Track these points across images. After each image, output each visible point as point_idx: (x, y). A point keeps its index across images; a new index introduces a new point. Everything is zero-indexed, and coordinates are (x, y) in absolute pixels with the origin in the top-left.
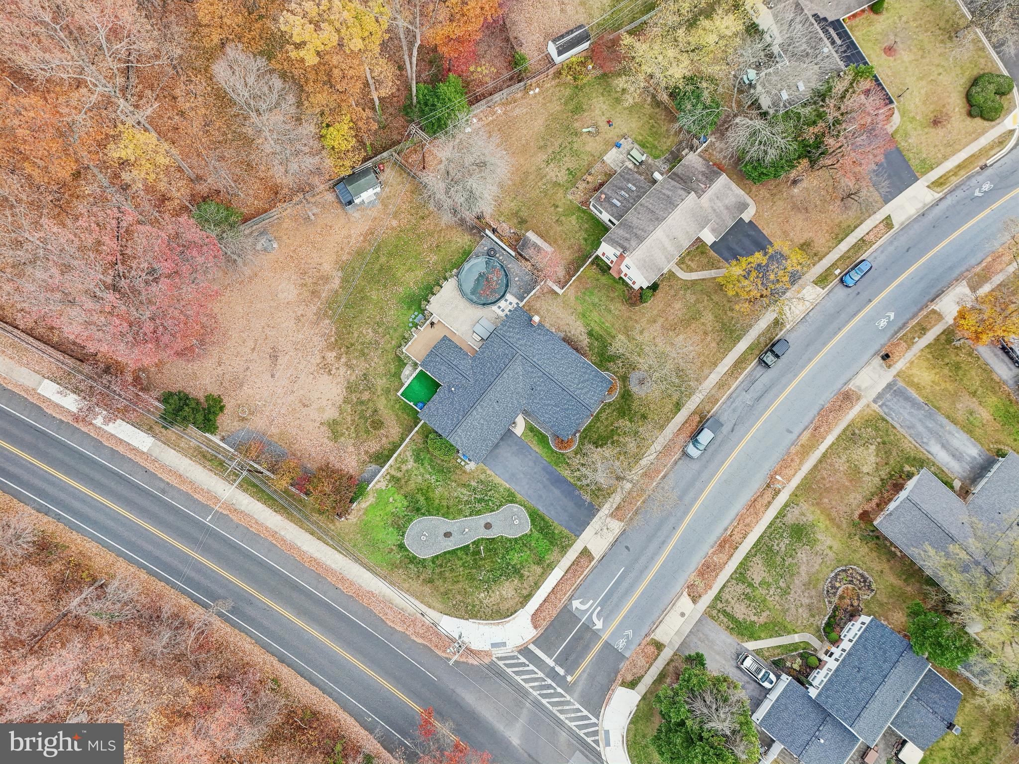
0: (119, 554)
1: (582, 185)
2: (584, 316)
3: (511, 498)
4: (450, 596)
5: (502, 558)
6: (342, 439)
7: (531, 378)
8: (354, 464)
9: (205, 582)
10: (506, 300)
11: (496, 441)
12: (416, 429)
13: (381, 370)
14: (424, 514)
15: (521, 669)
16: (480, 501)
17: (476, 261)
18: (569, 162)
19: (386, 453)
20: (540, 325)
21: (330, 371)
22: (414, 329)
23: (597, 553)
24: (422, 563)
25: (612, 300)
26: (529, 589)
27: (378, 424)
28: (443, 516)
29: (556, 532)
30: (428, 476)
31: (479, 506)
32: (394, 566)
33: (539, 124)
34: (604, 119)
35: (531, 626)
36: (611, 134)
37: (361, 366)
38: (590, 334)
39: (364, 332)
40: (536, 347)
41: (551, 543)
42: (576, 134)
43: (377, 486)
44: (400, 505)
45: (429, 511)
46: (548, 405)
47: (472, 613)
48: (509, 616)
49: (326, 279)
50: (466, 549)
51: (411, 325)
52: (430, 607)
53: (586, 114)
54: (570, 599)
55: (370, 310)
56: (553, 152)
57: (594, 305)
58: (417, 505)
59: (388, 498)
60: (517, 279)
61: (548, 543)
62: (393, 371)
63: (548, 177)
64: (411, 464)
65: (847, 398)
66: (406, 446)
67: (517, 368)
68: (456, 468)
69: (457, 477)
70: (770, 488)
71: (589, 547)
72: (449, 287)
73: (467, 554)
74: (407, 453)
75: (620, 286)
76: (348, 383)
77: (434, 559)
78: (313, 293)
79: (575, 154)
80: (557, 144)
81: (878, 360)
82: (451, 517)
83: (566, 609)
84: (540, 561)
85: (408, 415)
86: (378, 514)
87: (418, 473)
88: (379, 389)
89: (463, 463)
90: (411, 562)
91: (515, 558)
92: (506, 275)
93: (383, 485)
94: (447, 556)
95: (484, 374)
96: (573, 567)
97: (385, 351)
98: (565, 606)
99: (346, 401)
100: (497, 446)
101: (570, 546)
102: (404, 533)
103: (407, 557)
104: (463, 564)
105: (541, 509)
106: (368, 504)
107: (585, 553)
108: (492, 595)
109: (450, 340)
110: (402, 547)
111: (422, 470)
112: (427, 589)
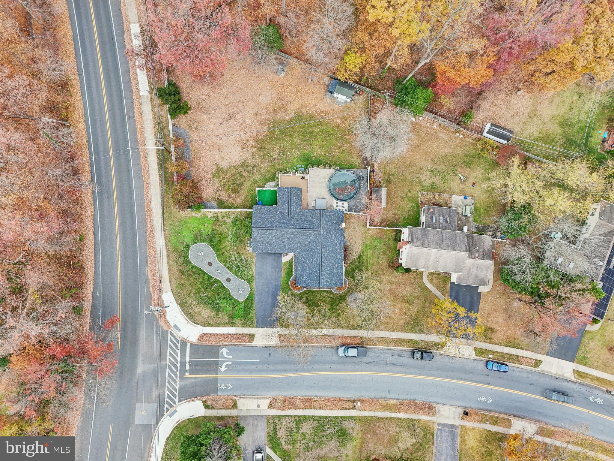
0: (86, 122)
1: (430, 195)
2: (366, 247)
3: (250, 281)
4: (183, 288)
5: (219, 298)
6: (217, 180)
7: (313, 245)
8: (209, 194)
9: (103, 170)
10: (343, 204)
11: (270, 252)
12: (247, 210)
13: (263, 171)
14: (211, 245)
15: (174, 348)
16: (237, 267)
17: (351, 174)
18: (437, 181)
19: (226, 205)
20: (343, 230)
21: (244, 148)
22: (294, 171)
23: (256, 342)
24: (188, 262)
25: (384, 254)
26: (214, 322)
27: (236, 190)
28: (217, 255)
29: (251, 315)
30: (230, 233)
31: (234, 268)
32: (176, 250)
33: (445, 150)
34: (474, 180)
35: (198, 336)
36: (469, 189)
37: (258, 160)
38: (359, 257)
39: (275, 149)
40: (330, 235)
41: (244, 316)
42: (455, 173)
43: (207, 213)
44: (207, 231)
45: (214, 246)
46: (307, 264)
47: (183, 304)
48: (194, 323)
49: (286, 111)
50: (210, 278)
51: (295, 168)
52: (170, 282)
53: (469, 169)
54: (225, 346)
55: (287, 144)
56: (436, 169)
57: (375, 248)
58: (213, 239)
59: (206, 223)
60: (358, 200)
61: (242, 315)
62: (267, 177)
63: (421, 176)
64: (229, 221)
65: (429, 409)
66: (236, 212)
67: (313, 235)
68: (244, 243)
69: (240, 247)
70: (353, 404)
71: (256, 336)
72: (328, 171)
73: (208, 280)
74: (233, 215)
75: (395, 254)
76: (245, 161)
77: (194, 267)
78: (274, 110)
79: (444, 180)
80: (441, 167)
81: (461, 411)
82: (219, 259)
83: (218, 347)
84: (231, 317)
85: (251, 201)
86: (195, 224)
87: (228, 227)
88: (253, 177)
89: (249, 245)
90: (184, 257)
91: (224, 304)
92: (355, 194)
93: (210, 215)
94: (200, 272)
95: (297, 221)
96: (241, 336)
97: (273, 166)
98: (219, 346)
99: (236, 167)
100: (269, 254)
101: (250, 326)
102: (195, 243)
103: (185, 253)
104: (202, 282)
105: (256, 299)
106: (196, 215)
107: (252, 336)
108: (198, 307)
109: (301, 192)
110: (188, 247)
111: (231, 228)
112: (177, 274)
